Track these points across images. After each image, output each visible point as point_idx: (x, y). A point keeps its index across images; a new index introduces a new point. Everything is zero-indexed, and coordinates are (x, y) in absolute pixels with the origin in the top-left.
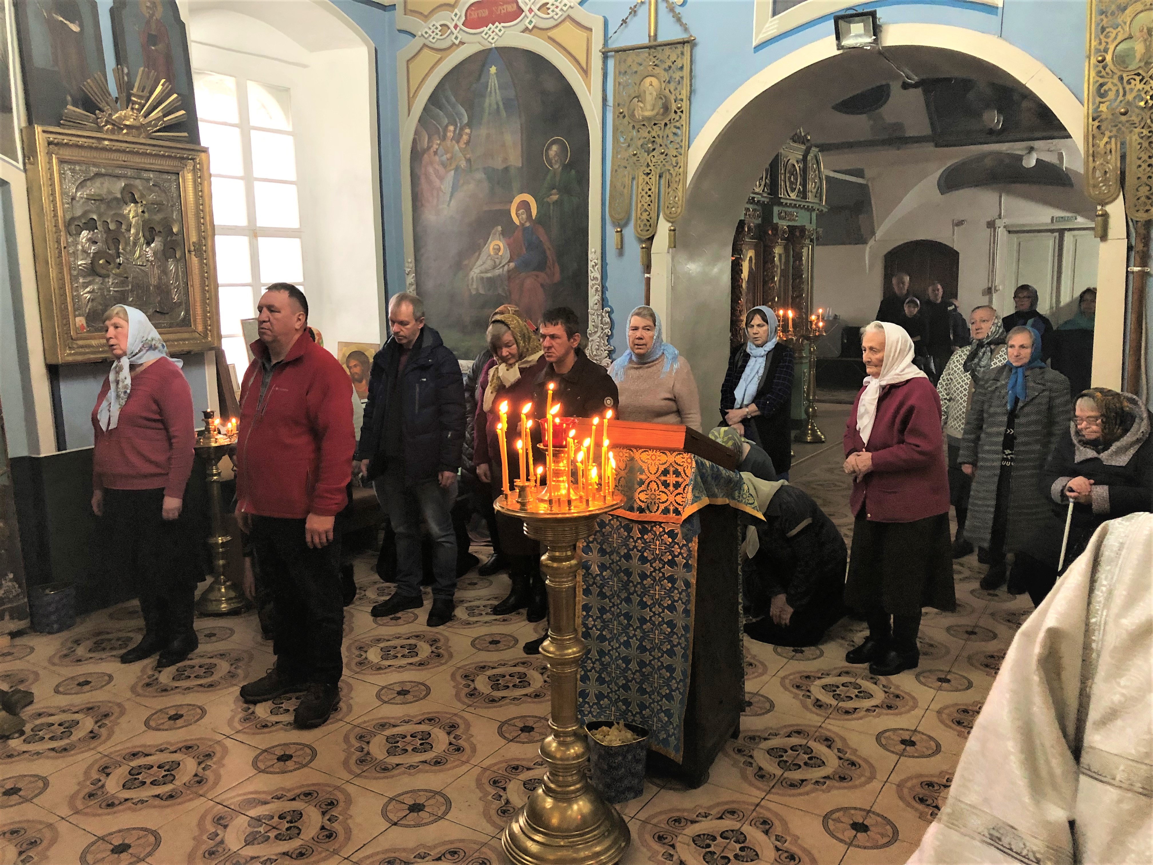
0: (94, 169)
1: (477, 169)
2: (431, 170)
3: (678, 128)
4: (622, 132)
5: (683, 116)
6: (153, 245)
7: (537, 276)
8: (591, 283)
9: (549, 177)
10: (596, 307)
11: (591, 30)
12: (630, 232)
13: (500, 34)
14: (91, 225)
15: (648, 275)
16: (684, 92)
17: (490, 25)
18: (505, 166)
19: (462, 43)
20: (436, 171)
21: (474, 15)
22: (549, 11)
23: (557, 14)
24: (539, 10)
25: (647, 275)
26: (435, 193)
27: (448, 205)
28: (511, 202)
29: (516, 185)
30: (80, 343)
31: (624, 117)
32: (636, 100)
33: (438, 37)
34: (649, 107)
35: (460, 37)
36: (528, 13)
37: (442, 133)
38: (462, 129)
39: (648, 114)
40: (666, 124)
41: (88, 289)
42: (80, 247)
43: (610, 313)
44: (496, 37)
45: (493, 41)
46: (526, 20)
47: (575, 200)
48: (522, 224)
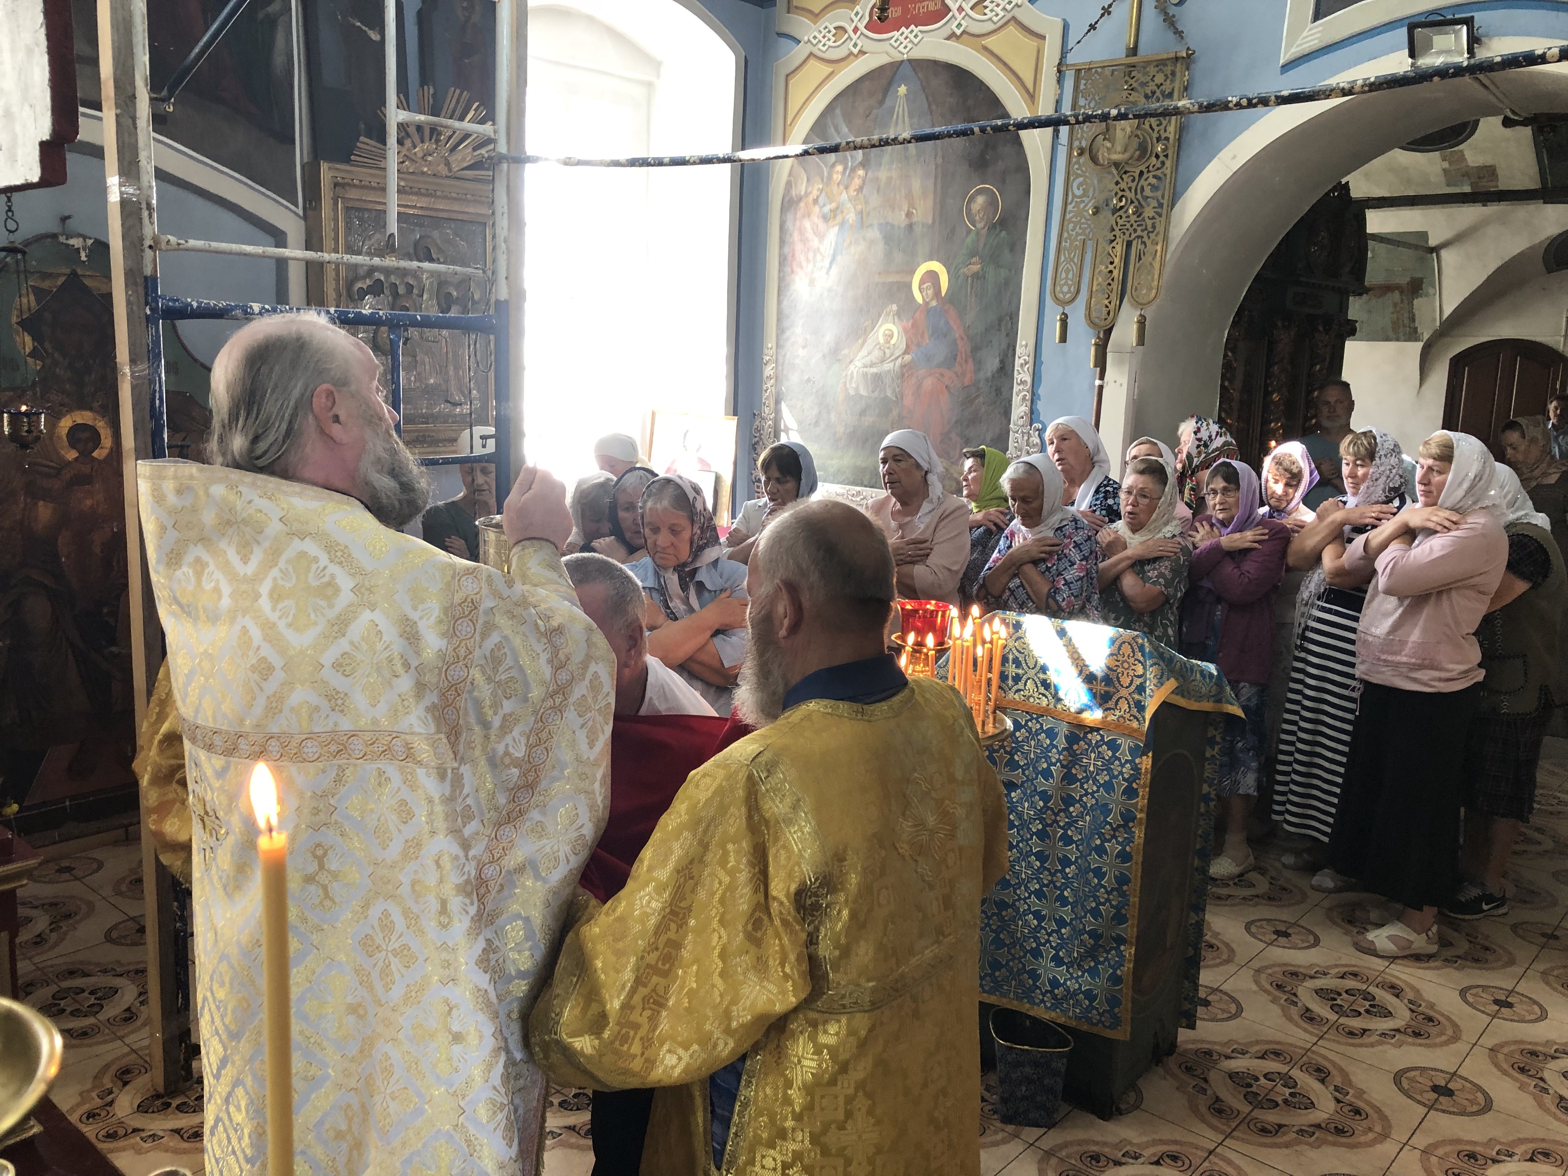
1: (871, 225)
2: (807, 224)
3: (1160, 179)
7: (942, 375)
8: (1016, 388)
9: (969, 238)
11: (1043, 38)
13: (916, 41)
14: (376, 288)
15: (1100, 382)
16: (1171, 129)
17: (903, 29)
18: (907, 222)
19: (862, 52)
20: (813, 225)
22: (987, 11)
23: (997, 15)
24: (972, 8)
26: (811, 255)
27: (828, 273)
28: (913, 272)
29: (922, 249)
31: (1083, 159)
32: (1101, 137)
33: (831, 43)
34: (1119, 148)
35: (860, 44)
36: (957, 14)
37: (826, 174)
38: (853, 170)
39: (1117, 157)
40: (1141, 173)
44: (910, 46)
45: (905, 51)
46: (954, 23)
47: (1003, 273)
48: (926, 303)
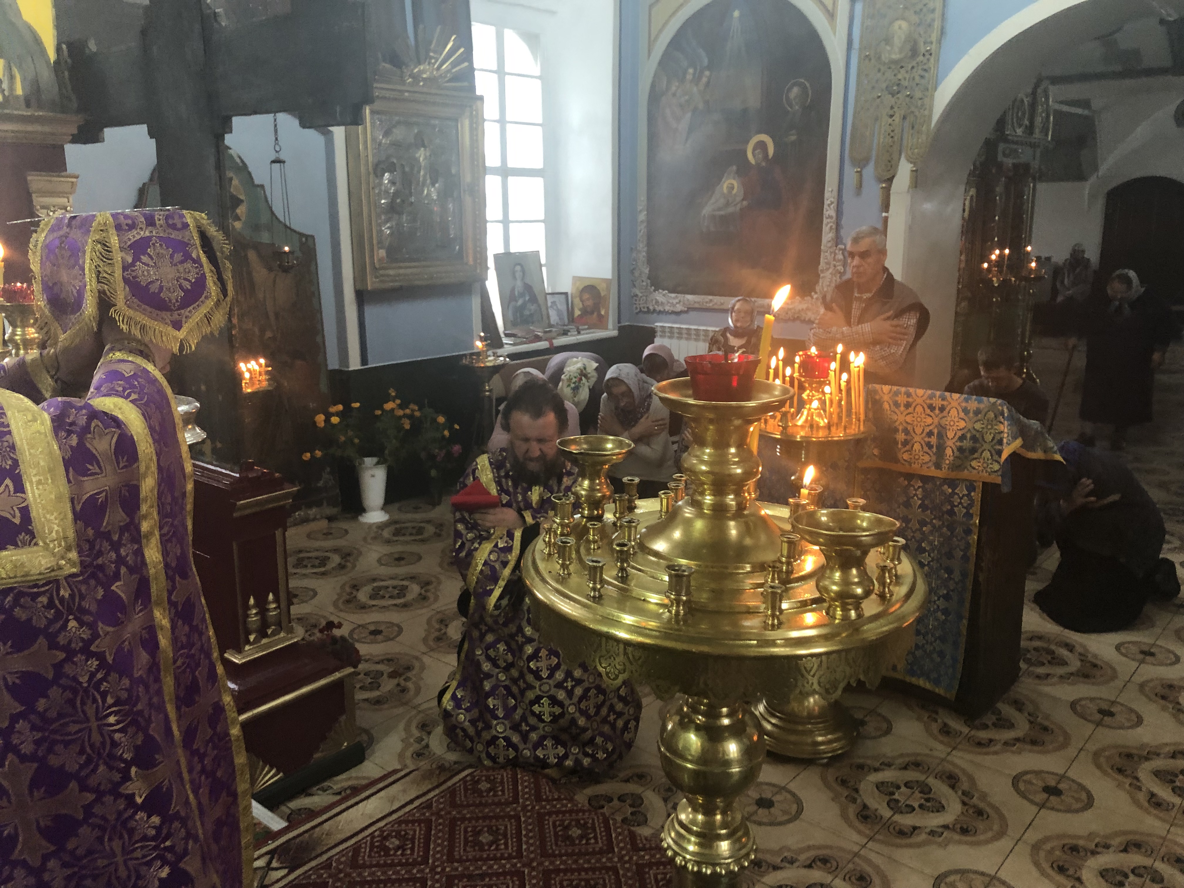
0: (397, 118)
2: (668, 112)
3: (925, 70)
4: (867, 75)
5: (932, 59)
6: (437, 185)
7: (770, 215)
8: (825, 221)
9: (788, 119)
10: (829, 244)
12: (869, 171)
14: (391, 168)
16: (934, 35)
18: (744, 107)
20: (672, 112)
25: (884, 214)
26: (671, 133)
27: (684, 145)
28: (747, 142)
29: (754, 126)
30: (381, 272)
31: (870, 60)
32: (883, 43)
34: (897, 51)
37: (681, 75)
38: (702, 72)
39: (894, 57)
40: (913, 68)
41: (388, 225)
42: (383, 188)
47: (813, 141)
48: (758, 164)
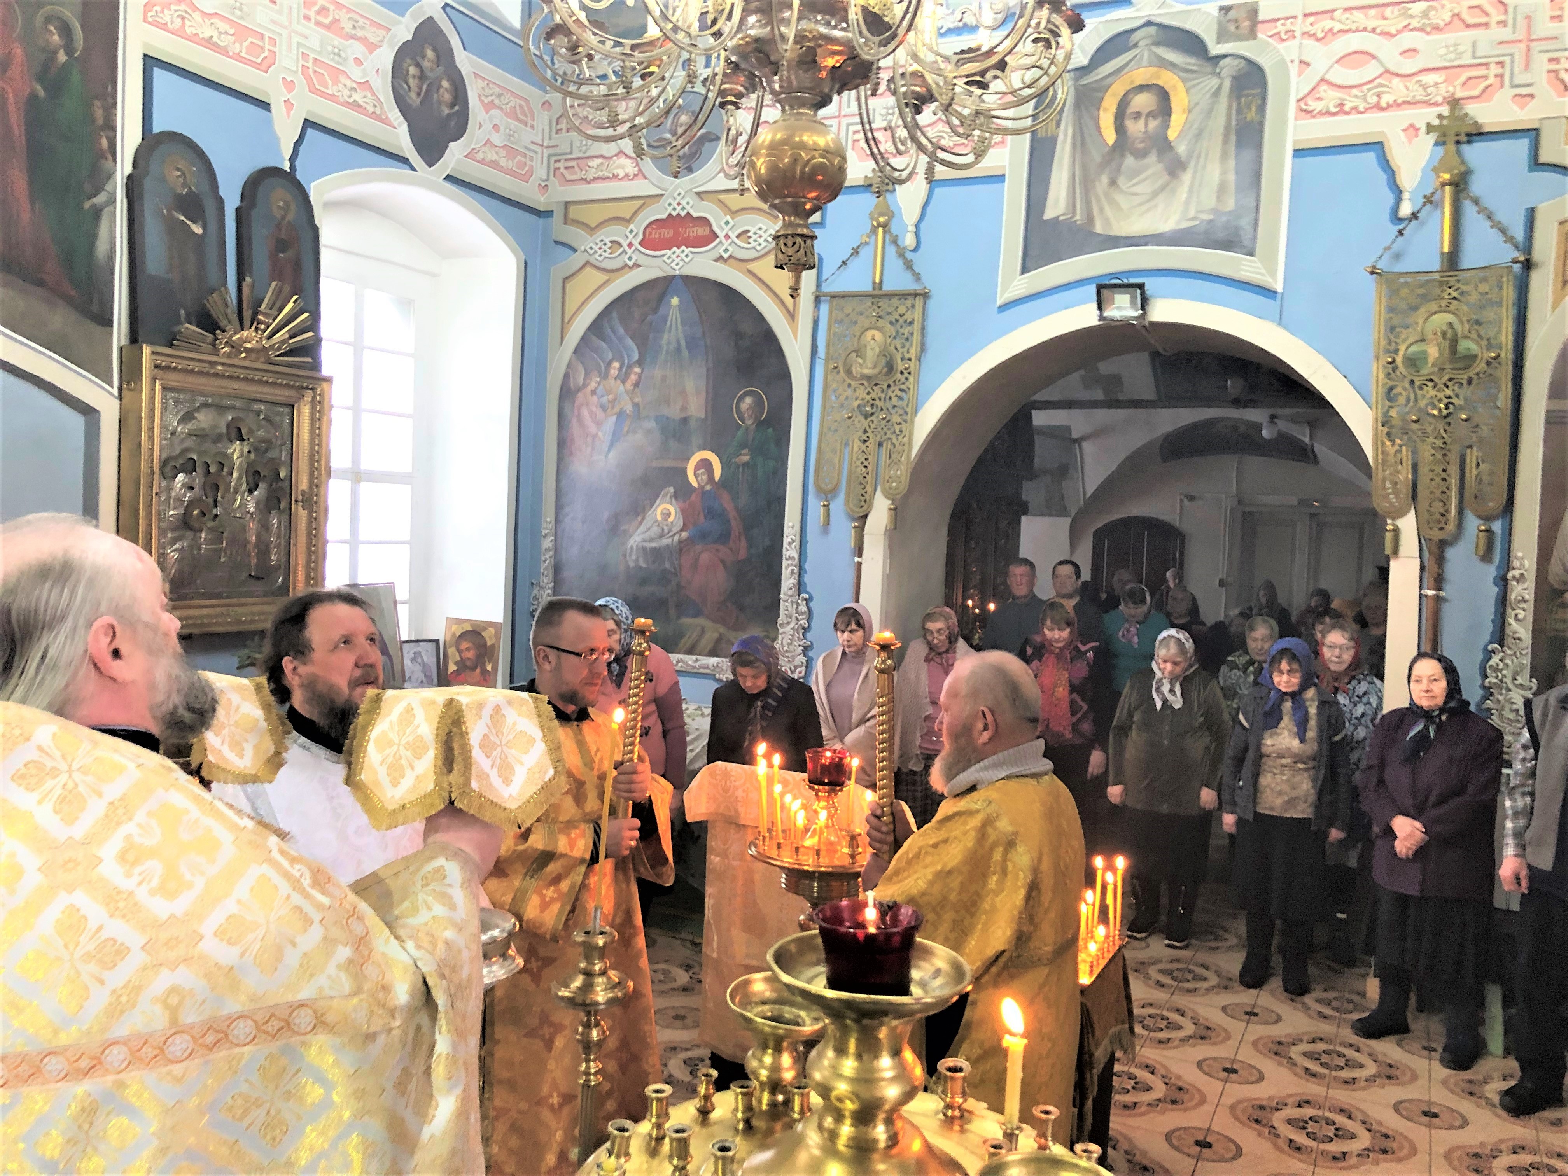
0: (200, 398)
2: (585, 413)
3: (904, 390)
4: (834, 391)
5: (911, 379)
6: (256, 493)
7: (717, 550)
8: (785, 563)
9: (740, 433)
10: (790, 592)
12: (838, 506)
13: (687, 260)
15: (859, 559)
16: (913, 351)
17: (675, 249)
18: (683, 415)
19: (638, 266)
20: (592, 413)
21: (655, 235)
22: (751, 240)
24: (738, 237)
25: (857, 559)
26: (589, 439)
27: (606, 457)
28: (689, 459)
29: (696, 440)
31: (839, 372)
32: (854, 354)
33: (606, 255)
34: (870, 365)
35: (634, 258)
36: (724, 240)
37: (603, 368)
38: (630, 367)
39: (867, 371)
40: (889, 386)
43: (808, 601)
44: (681, 263)
45: (677, 268)
46: (721, 247)
47: (772, 463)
48: (701, 487)
